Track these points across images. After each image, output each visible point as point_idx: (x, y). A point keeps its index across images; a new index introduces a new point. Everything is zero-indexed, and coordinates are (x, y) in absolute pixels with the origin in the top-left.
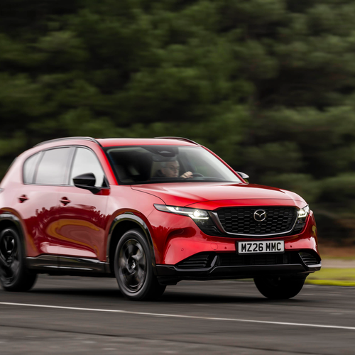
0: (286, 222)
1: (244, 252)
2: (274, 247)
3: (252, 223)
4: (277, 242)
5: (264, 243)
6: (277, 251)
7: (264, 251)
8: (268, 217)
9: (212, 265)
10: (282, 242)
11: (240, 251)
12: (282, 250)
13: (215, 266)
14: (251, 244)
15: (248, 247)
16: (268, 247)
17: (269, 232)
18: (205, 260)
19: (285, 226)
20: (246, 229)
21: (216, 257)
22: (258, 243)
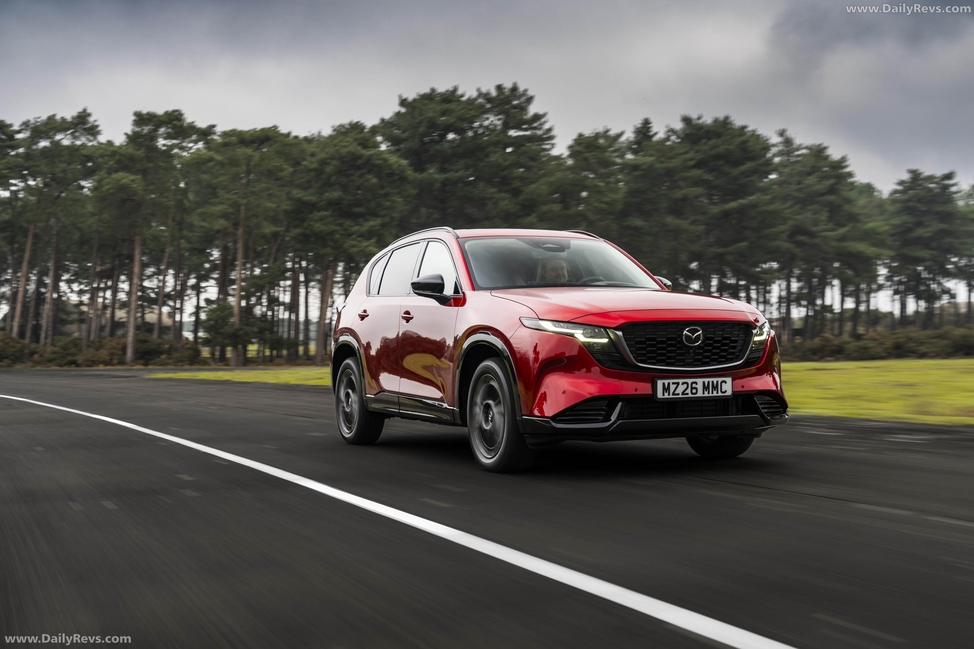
0: (734, 348)
1: (666, 395)
2: (715, 388)
3: (679, 348)
4: (720, 380)
5: (700, 381)
6: (720, 394)
7: (700, 394)
8: (706, 338)
9: (613, 418)
10: (729, 380)
11: (660, 395)
12: (729, 393)
13: (618, 419)
14: (678, 384)
15: (672, 387)
16: (705, 388)
17: (707, 364)
18: (603, 410)
19: (733, 353)
20: (670, 358)
21: (620, 404)
22: (690, 381)
